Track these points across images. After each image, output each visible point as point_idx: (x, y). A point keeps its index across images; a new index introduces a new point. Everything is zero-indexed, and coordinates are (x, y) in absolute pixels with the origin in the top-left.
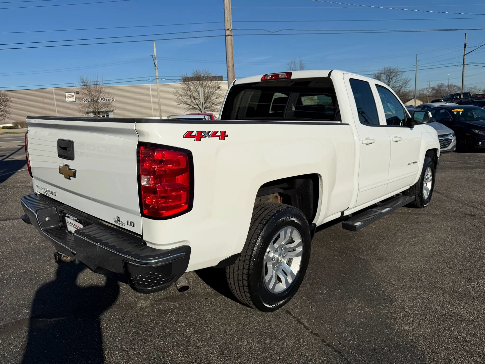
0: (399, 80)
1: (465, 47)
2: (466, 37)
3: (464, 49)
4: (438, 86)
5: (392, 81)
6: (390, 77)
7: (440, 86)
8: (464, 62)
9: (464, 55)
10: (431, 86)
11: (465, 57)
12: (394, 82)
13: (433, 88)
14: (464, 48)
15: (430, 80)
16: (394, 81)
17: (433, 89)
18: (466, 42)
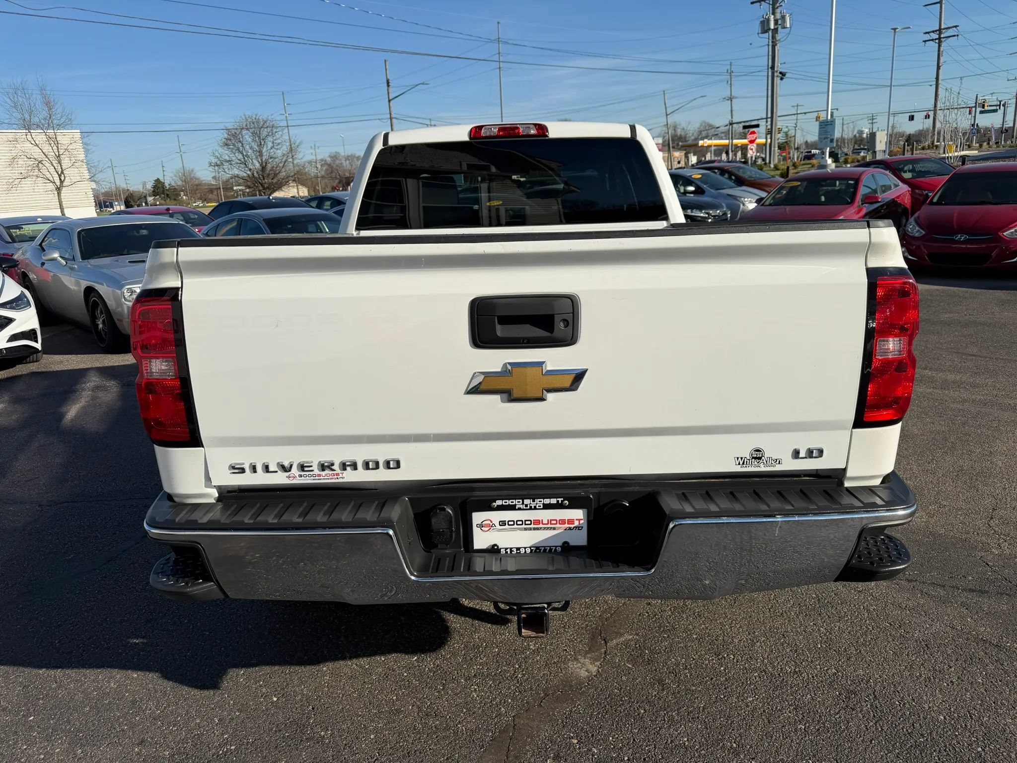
0: (279, 144)
1: (388, 86)
2: (387, 67)
3: (388, 90)
4: (330, 157)
5: (265, 146)
6: (259, 137)
7: (335, 157)
8: (390, 114)
9: (389, 101)
10: (319, 158)
11: (392, 103)
12: (269, 148)
13: (322, 160)
14: (386, 87)
15: (315, 146)
16: (270, 145)
17: (324, 162)
18: (388, 77)
